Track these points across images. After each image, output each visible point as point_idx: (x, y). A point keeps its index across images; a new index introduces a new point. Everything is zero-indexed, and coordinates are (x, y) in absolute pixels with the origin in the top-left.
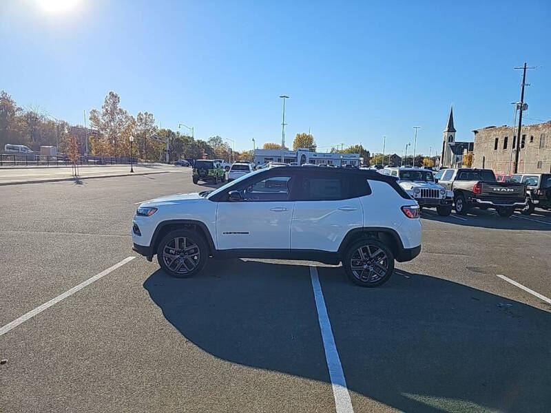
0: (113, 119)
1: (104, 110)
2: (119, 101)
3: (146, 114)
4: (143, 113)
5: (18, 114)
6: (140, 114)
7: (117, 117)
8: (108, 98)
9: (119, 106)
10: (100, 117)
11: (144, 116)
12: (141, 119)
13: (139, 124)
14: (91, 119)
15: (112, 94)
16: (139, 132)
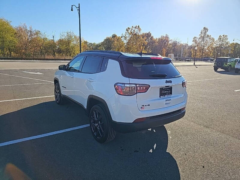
0: (203, 40)
1: (200, 36)
2: (207, 31)
3: (223, 36)
4: (222, 35)
5: (170, 42)
6: (220, 36)
7: (206, 39)
8: (203, 30)
9: (208, 33)
10: (197, 40)
11: (222, 37)
12: (220, 39)
13: (218, 41)
14: (193, 41)
15: (205, 28)
16: (218, 45)
